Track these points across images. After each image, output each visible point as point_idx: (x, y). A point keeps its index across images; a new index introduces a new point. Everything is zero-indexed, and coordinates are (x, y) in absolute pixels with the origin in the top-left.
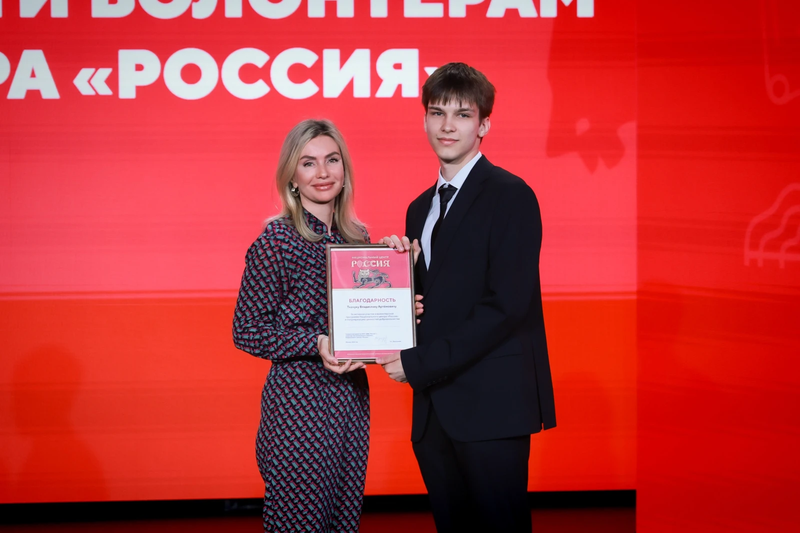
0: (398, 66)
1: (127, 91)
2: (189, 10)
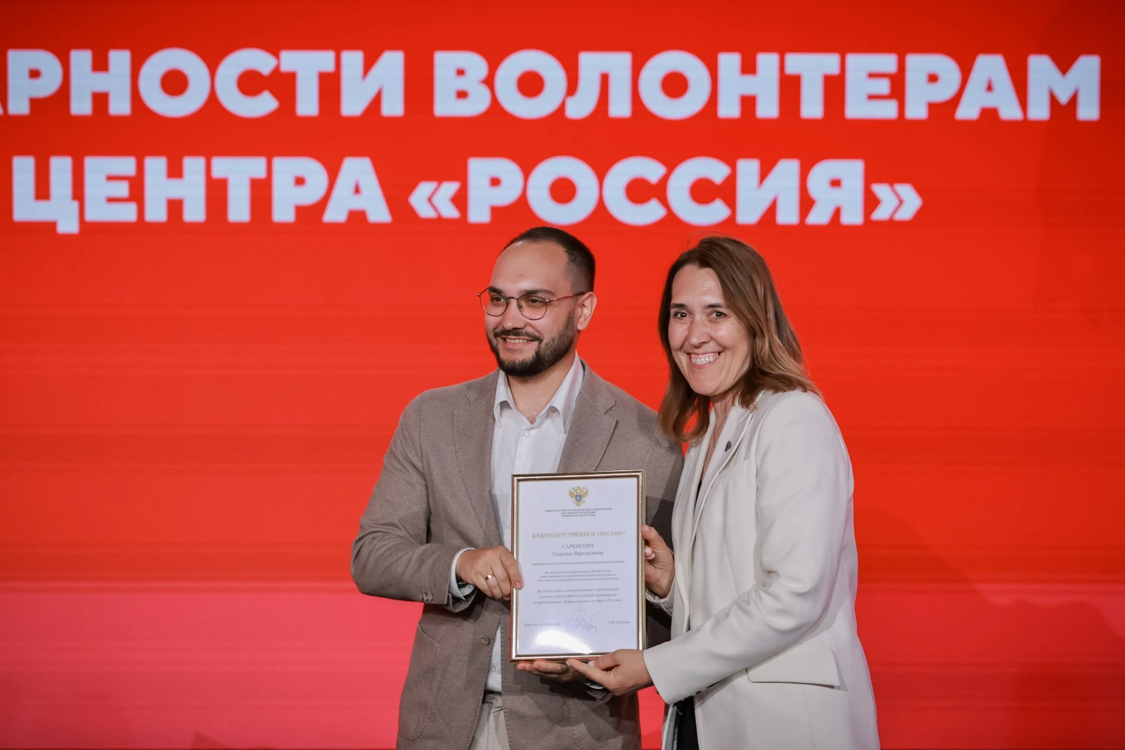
0: (836, 183)
1: (479, 214)
2: (562, 107)
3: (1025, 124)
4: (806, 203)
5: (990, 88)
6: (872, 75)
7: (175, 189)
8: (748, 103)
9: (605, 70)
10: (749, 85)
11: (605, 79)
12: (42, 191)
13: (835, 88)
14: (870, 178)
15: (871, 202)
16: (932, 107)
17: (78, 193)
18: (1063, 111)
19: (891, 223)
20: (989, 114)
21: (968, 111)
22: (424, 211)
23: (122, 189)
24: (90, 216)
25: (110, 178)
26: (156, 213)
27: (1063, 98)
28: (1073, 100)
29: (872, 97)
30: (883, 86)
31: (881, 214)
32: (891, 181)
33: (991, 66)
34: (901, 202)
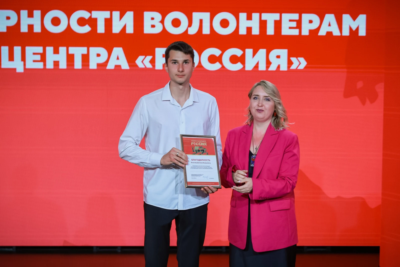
3: (341, 37)
4: (268, 63)
5: (330, 25)
6: (290, 21)
7: (56, 57)
8: (249, 29)
9: (201, 18)
10: (249, 24)
11: (201, 21)
12: (11, 58)
13: (278, 24)
14: (290, 55)
15: (290, 63)
16: (310, 31)
17: (23, 58)
18: (354, 33)
19: (297, 71)
20: (329, 34)
21: (322, 33)
22: (140, 65)
23: (38, 57)
24: (27, 67)
25: (34, 54)
26: (50, 65)
27: (354, 29)
28: (357, 29)
29: (290, 28)
30: (294, 24)
31: (293, 67)
32: (297, 56)
33: (330, 18)
34: (300, 63)
